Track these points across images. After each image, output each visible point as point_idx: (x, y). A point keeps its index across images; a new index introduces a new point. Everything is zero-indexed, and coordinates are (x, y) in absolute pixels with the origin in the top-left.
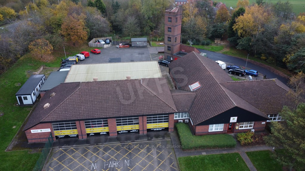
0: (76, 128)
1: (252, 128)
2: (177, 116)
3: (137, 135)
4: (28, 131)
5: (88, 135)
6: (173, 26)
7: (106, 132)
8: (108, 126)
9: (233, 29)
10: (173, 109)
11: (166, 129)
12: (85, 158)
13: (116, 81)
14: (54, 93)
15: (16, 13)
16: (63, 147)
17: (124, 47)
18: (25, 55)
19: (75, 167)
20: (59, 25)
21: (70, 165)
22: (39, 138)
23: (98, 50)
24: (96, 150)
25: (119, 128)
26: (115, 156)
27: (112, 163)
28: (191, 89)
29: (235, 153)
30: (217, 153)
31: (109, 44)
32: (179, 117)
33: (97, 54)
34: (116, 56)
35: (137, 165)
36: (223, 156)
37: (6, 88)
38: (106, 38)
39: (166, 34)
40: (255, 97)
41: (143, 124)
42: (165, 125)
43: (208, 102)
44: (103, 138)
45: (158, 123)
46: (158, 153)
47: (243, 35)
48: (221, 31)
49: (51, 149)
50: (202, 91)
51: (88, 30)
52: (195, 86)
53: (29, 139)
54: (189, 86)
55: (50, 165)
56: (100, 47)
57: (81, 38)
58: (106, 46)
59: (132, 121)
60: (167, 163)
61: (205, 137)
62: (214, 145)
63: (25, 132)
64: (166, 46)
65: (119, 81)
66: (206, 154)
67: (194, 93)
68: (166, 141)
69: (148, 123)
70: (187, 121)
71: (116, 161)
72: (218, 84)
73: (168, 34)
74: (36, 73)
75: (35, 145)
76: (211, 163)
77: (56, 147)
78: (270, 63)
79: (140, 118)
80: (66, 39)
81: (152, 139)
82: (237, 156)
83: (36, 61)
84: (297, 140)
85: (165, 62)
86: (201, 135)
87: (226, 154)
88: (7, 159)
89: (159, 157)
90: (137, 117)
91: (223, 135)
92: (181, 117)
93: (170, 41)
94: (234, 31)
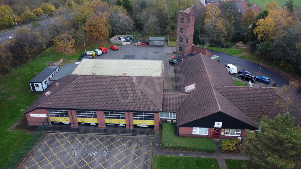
0: (68, 116)
1: (239, 136)
2: (166, 115)
3: (124, 129)
4: (28, 114)
5: (80, 124)
6: (185, 27)
7: (96, 123)
8: (96, 117)
9: (254, 32)
10: (158, 108)
11: (152, 127)
12: (70, 144)
13: (110, 76)
14: (58, 83)
15: (55, 10)
16: (55, 132)
17: (142, 45)
18: (51, 48)
19: (59, 151)
20: (84, 22)
21: (56, 149)
22: (37, 121)
23: (116, 47)
24: (82, 138)
25: (107, 121)
26: (97, 146)
27: (92, 152)
28: (186, 90)
29: (213, 159)
30: (195, 156)
31: (129, 41)
32: (168, 116)
33: (115, 50)
34: (131, 53)
35: (114, 157)
36: (199, 160)
37: (26, 75)
38: (128, 36)
39: (178, 35)
40: (249, 104)
41: (129, 120)
42: (151, 123)
43: (197, 105)
44: (92, 128)
45: (144, 120)
46: (137, 148)
47: (263, 39)
48: (244, 34)
49: (45, 133)
50: (195, 93)
51: (110, 27)
52: (191, 87)
53: (29, 122)
54: (185, 87)
55: (39, 147)
56: (120, 44)
57: (103, 35)
58: (125, 43)
59: (119, 116)
60: (142, 160)
61: (187, 139)
62: (193, 148)
63: (26, 115)
64: (178, 46)
65: (113, 76)
66: (184, 155)
67: (187, 94)
68: (150, 138)
69: (134, 119)
70: (175, 121)
71: (96, 150)
72: (211, 87)
73: (180, 34)
74: (55, 64)
75: (34, 128)
76: (185, 165)
77: (50, 132)
78: (288, 71)
79: (126, 113)
80: (88, 35)
81: (136, 135)
82: (214, 162)
83: (58, 54)
84: (266, 152)
85: (175, 62)
86: (184, 137)
87: (204, 158)
88: (8, 136)
89: (137, 153)
90: (123, 112)
91: (206, 140)
92: (170, 117)
93: (182, 41)
94: (254, 35)
